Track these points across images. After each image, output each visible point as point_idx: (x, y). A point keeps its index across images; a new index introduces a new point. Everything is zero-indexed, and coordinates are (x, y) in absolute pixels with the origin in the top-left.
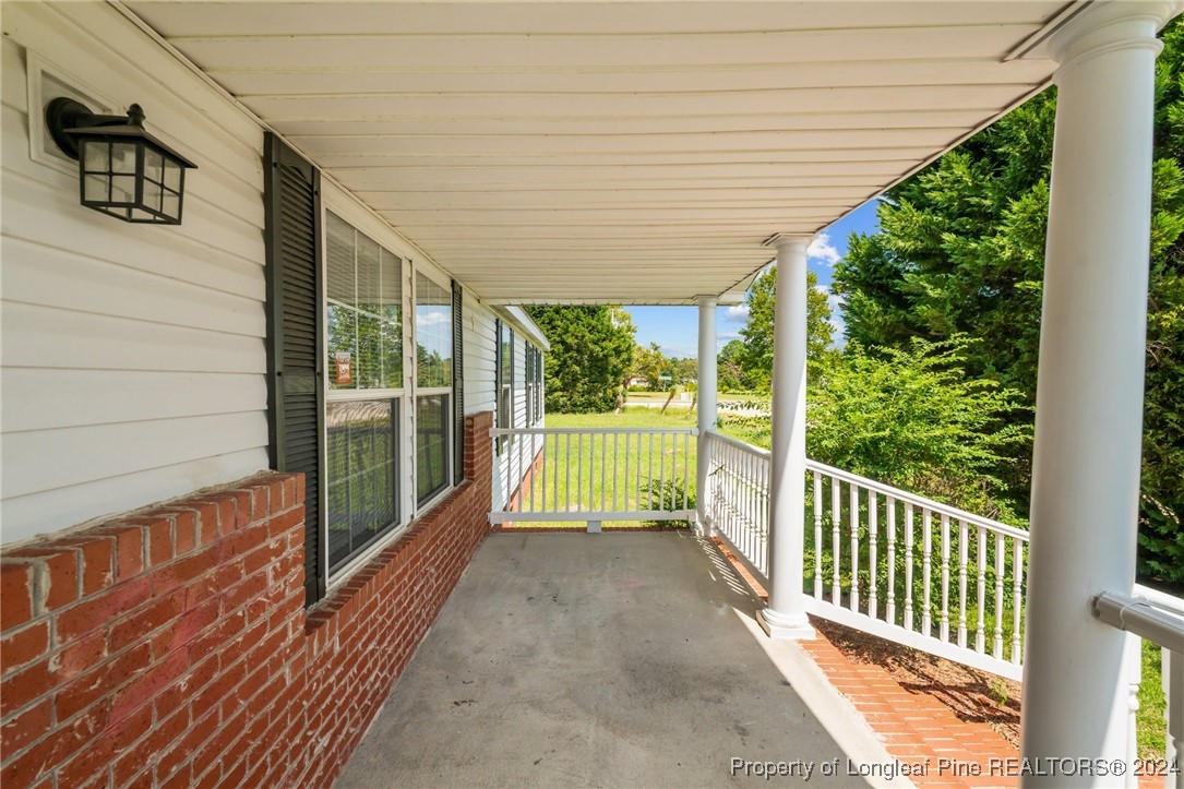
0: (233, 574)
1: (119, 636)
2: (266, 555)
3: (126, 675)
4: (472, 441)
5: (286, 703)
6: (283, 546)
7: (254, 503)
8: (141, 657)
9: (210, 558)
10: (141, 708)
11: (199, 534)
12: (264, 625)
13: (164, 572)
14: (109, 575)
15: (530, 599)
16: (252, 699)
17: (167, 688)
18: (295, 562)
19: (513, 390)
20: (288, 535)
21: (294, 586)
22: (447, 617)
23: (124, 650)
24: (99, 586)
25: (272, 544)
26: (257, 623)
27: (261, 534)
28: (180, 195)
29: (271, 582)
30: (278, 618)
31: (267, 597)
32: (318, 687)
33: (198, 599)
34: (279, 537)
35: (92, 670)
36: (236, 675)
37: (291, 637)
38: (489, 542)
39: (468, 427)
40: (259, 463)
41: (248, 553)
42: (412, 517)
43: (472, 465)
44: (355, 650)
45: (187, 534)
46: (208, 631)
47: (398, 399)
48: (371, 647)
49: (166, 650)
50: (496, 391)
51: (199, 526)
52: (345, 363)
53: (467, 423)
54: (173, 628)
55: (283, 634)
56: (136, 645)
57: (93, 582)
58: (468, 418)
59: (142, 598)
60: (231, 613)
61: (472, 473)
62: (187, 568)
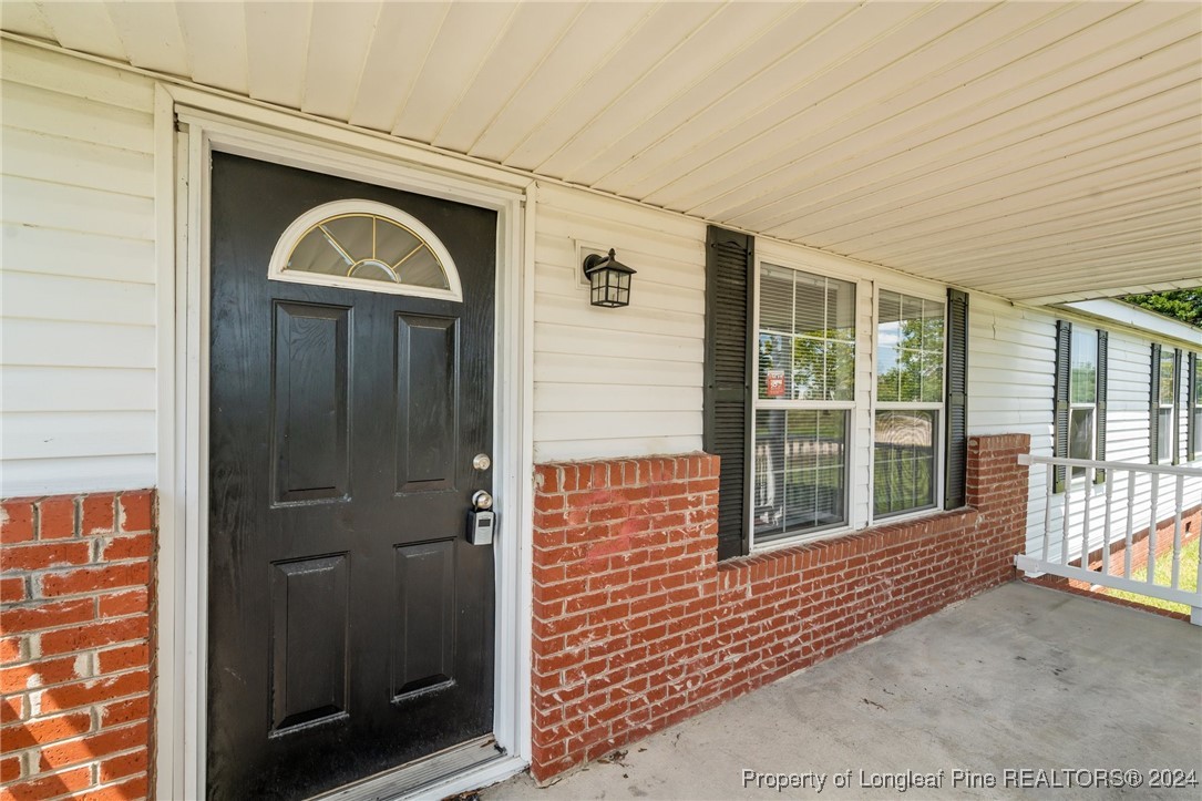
0: (659, 507)
1: (595, 516)
2: (684, 504)
3: (597, 537)
4: (977, 464)
5: (698, 610)
6: (697, 502)
7: (676, 467)
8: (604, 531)
9: (644, 492)
10: (603, 557)
11: (638, 477)
12: (682, 548)
13: (618, 492)
14: (590, 484)
15: (1019, 658)
16: (672, 590)
17: (617, 554)
18: (709, 516)
19: (1102, 413)
20: (704, 495)
21: (708, 532)
22: (906, 635)
23: (596, 523)
24: (585, 487)
25: (690, 497)
26: (676, 544)
27: (681, 489)
28: (629, 290)
29: (688, 523)
30: (693, 547)
31: (684, 530)
32: (728, 614)
33: (637, 513)
34: (697, 494)
35: (581, 526)
36: (661, 569)
37: (703, 566)
38: (1009, 588)
39: (972, 448)
40: (696, 445)
41: (672, 497)
42: (867, 524)
43: (976, 492)
44: (770, 606)
45: (631, 475)
46: (642, 534)
47: (850, 411)
48: (790, 613)
49: (617, 534)
50: (1054, 411)
51: (638, 472)
52: (777, 378)
53: (970, 443)
54: (622, 523)
55: (698, 561)
56: (602, 524)
57: (583, 486)
58: (972, 438)
59: (605, 501)
60: (658, 530)
61: (976, 501)
62: (631, 494)
